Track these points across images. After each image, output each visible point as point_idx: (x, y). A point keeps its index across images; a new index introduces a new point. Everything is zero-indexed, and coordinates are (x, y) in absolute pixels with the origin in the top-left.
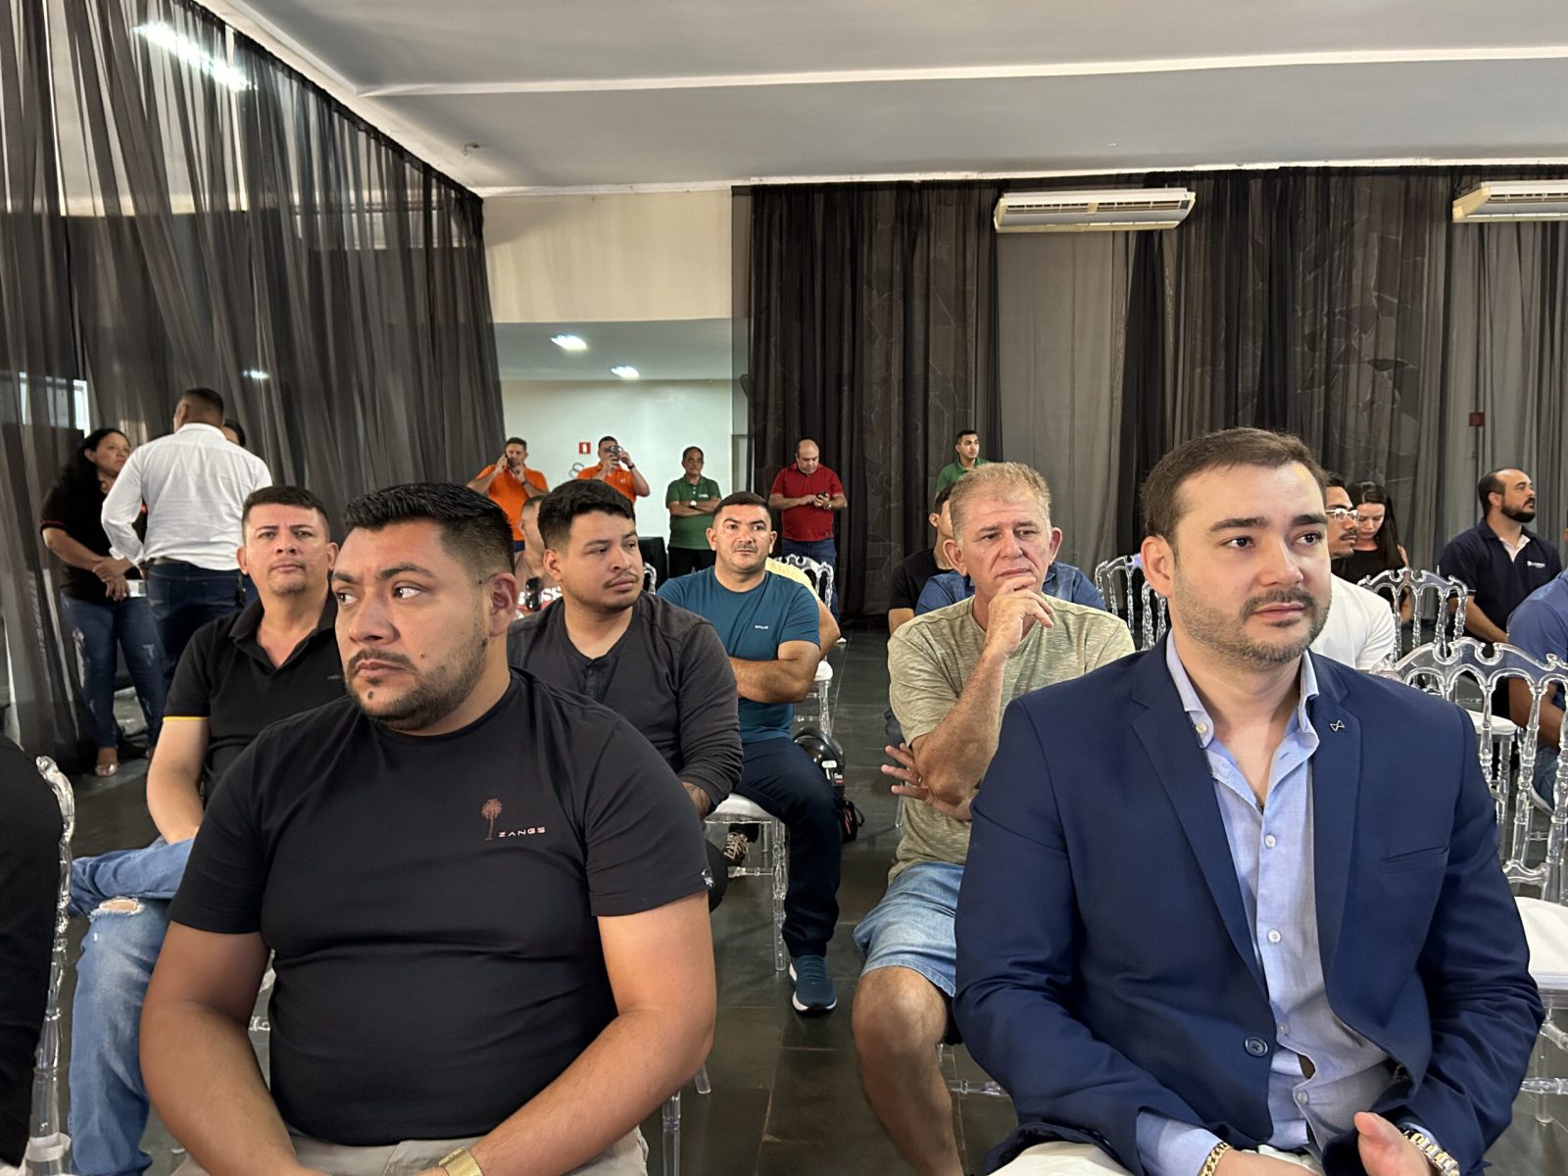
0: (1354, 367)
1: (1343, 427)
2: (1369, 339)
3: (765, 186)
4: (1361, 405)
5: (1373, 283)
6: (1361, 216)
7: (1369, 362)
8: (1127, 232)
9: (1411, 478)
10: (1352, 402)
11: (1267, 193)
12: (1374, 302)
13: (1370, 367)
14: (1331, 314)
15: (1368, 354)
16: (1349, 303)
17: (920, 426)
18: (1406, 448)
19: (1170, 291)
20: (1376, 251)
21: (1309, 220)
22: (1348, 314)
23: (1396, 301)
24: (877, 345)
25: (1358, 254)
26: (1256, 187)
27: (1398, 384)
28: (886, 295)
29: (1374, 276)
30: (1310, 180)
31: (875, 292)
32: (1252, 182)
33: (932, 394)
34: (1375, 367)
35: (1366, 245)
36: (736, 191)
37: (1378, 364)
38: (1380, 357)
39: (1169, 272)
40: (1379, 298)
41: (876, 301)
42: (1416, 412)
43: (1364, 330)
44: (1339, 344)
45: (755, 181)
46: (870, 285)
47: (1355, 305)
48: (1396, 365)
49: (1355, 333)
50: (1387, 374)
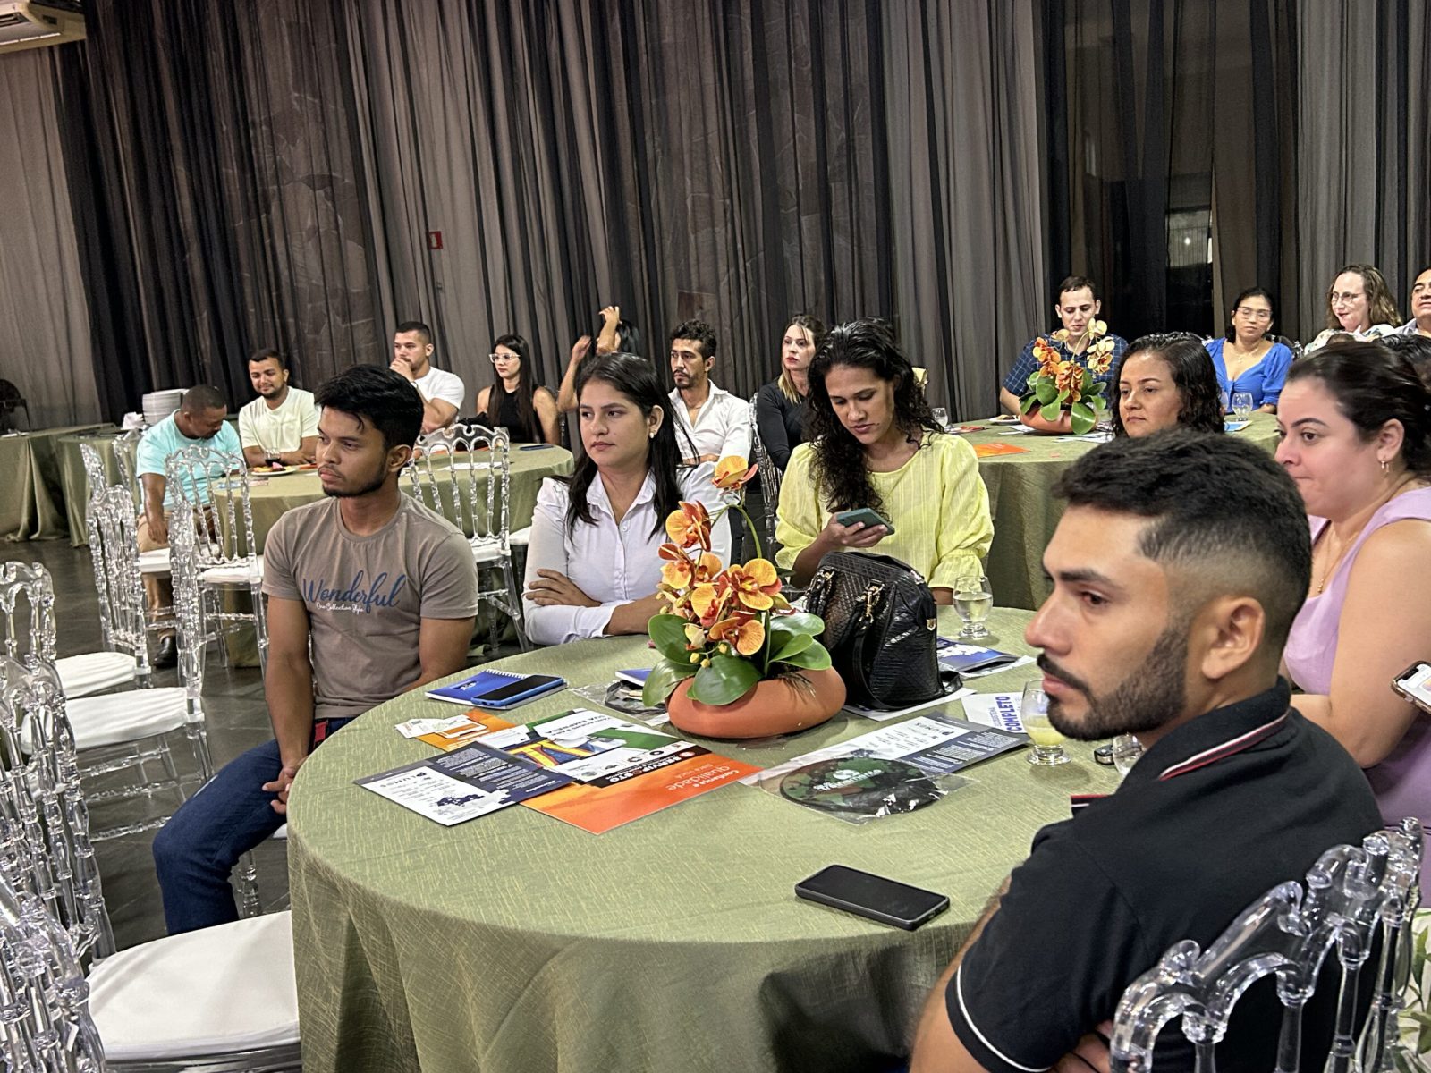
0: (288, 188)
2: (300, 149)
4: (304, 233)
5: (290, 83)
7: (304, 181)
8: (51, 48)
9: (370, 320)
10: (295, 231)
12: (295, 103)
13: (304, 186)
15: (302, 170)
18: (357, 284)
20: (287, 41)
23: (317, 101)
25: (269, 48)
29: (291, 72)
34: (308, 184)
35: (276, 34)
37: (311, 182)
38: (314, 173)
40: (299, 100)
43: (291, 140)
47: (276, 110)
48: (330, 181)
49: (282, 146)
50: (320, 193)
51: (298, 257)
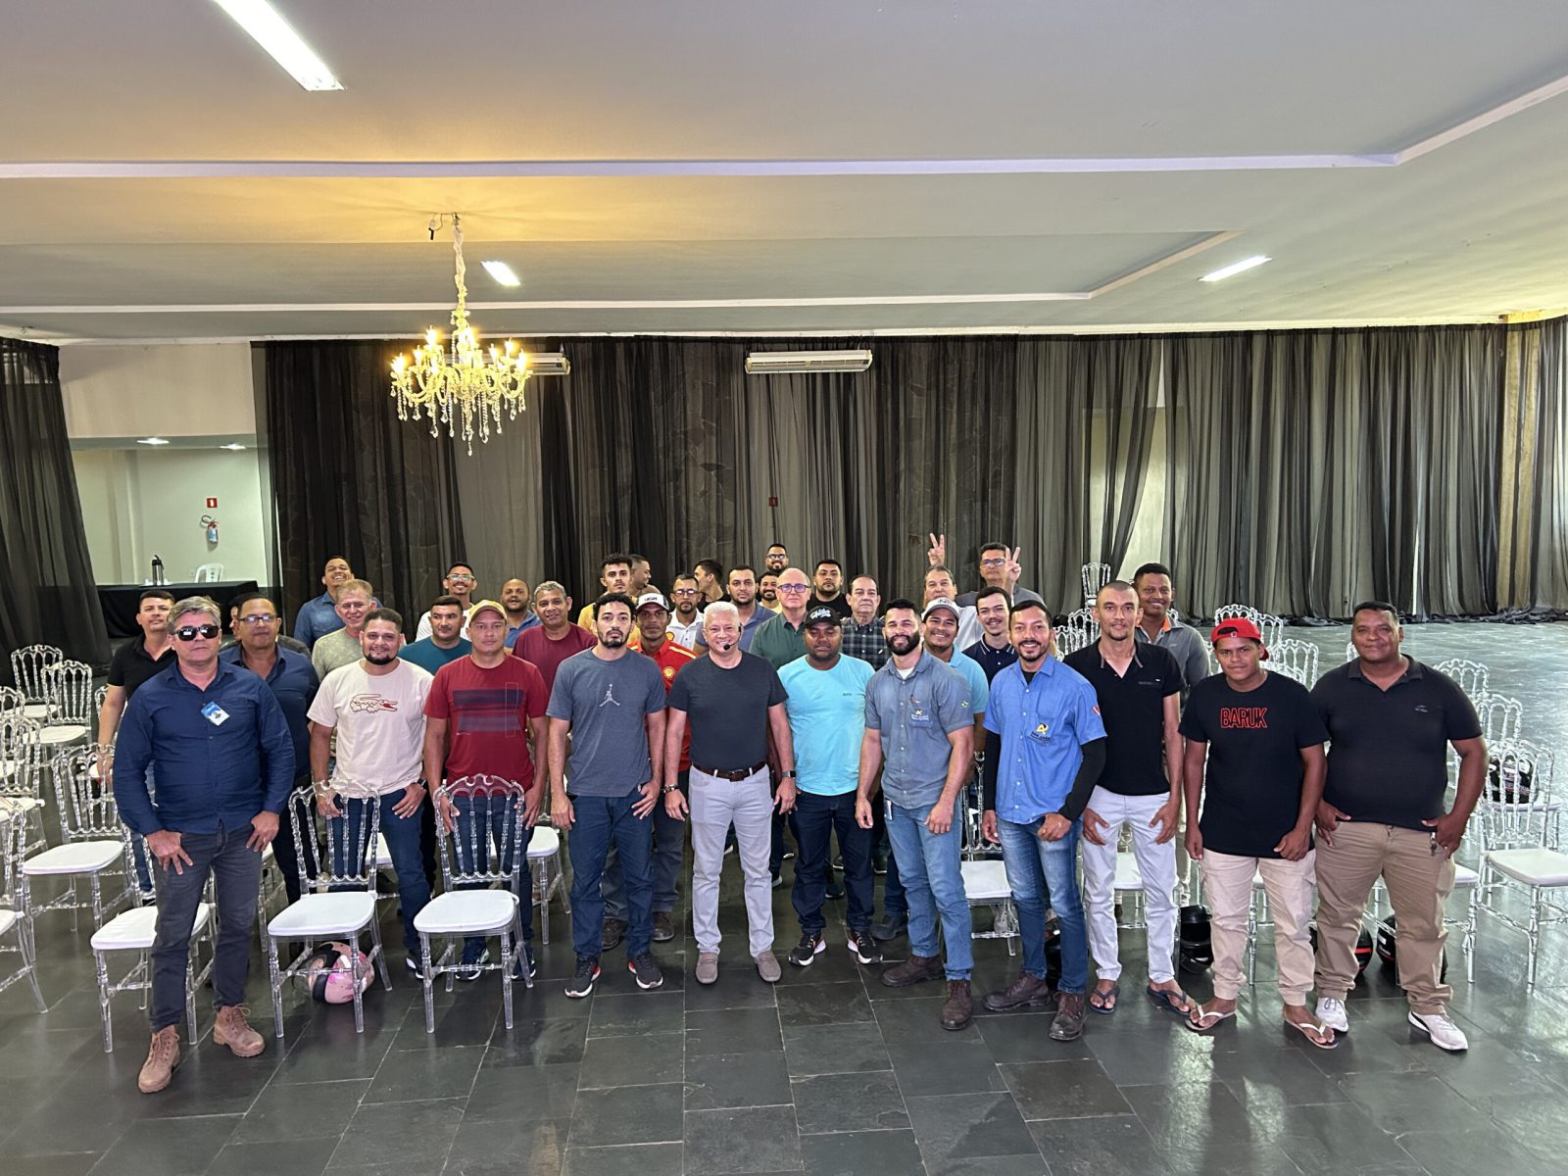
0: (691, 469)
1: (688, 508)
2: (700, 450)
3: (275, 342)
4: (698, 493)
5: (700, 414)
6: (689, 369)
7: (702, 465)
9: (732, 541)
10: (692, 493)
11: (628, 353)
12: (702, 426)
13: (702, 469)
14: (675, 434)
15: (701, 461)
16: (685, 427)
17: (401, 509)
18: (729, 521)
20: (701, 392)
21: (655, 371)
22: (686, 433)
23: (714, 425)
24: (366, 453)
25: (689, 395)
26: (620, 349)
27: (720, 481)
28: (370, 418)
29: (701, 408)
30: (655, 345)
31: (361, 417)
32: (617, 345)
33: (408, 487)
34: (705, 468)
35: (694, 388)
36: (254, 344)
37: (707, 467)
38: (708, 462)
40: (704, 423)
41: (363, 423)
42: (733, 497)
43: (697, 444)
44: (681, 453)
45: (268, 338)
46: (358, 412)
47: (690, 427)
48: (718, 467)
49: (691, 446)
50: (713, 473)
51: (692, 504)
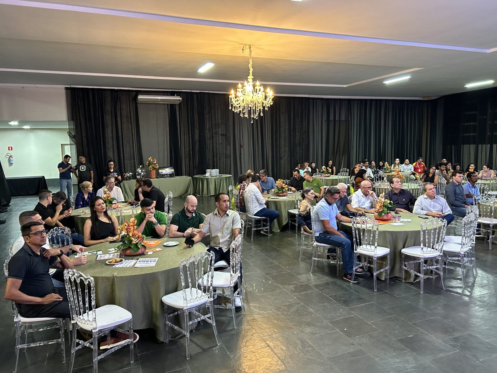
0: (217, 136)
1: (216, 148)
3: (75, 88)
5: (220, 118)
6: (216, 104)
7: (220, 135)
8: (168, 104)
10: (218, 143)
11: (198, 97)
12: (221, 122)
14: (212, 124)
15: (220, 133)
16: (216, 122)
17: (121, 148)
19: (178, 118)
20: (220, 111)
21: (206, 103)
22: (215, 124)
23: (224, 122)
24: (109, 128)
25: (217, 111)
27: (226, 140)
28: (110, 116)
29: (220, 116)
30: (206, 95)
31: (107, 116)
32: (194, 95)
33: (124, 141)
34: (222, 135)
35: (218, 109)
36: (66, 88)
38: (222, 133)
39: (178, 113)
41: (108, 118)
42: (230, 145)
43: (219, 128)
44: (214, 131)
45: (72, 86)
46: (106, 114)
48: (225, 135)
